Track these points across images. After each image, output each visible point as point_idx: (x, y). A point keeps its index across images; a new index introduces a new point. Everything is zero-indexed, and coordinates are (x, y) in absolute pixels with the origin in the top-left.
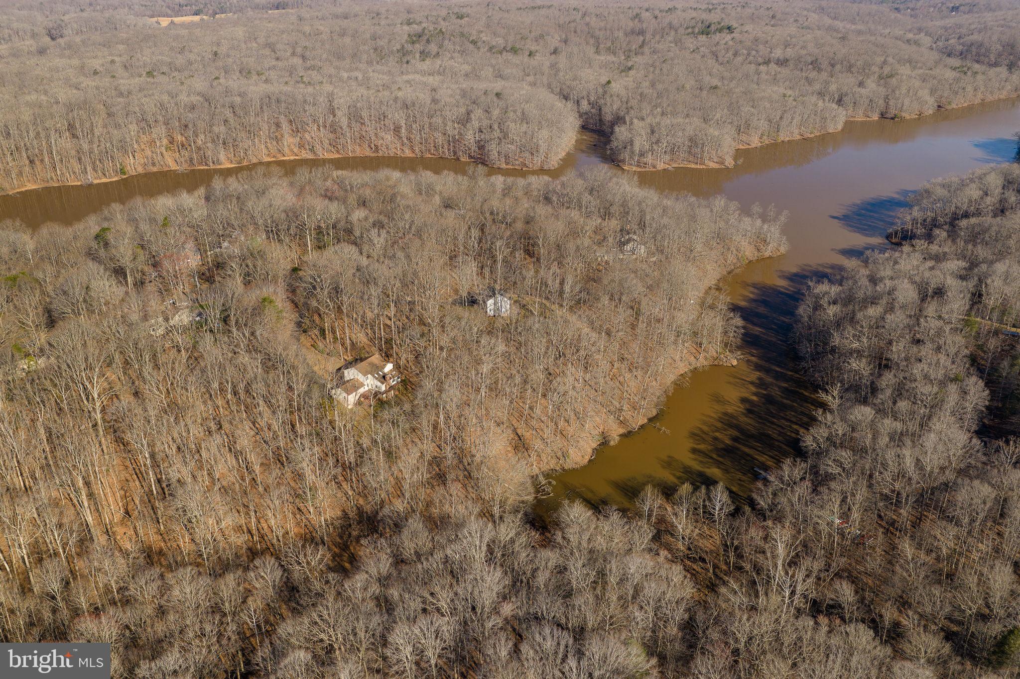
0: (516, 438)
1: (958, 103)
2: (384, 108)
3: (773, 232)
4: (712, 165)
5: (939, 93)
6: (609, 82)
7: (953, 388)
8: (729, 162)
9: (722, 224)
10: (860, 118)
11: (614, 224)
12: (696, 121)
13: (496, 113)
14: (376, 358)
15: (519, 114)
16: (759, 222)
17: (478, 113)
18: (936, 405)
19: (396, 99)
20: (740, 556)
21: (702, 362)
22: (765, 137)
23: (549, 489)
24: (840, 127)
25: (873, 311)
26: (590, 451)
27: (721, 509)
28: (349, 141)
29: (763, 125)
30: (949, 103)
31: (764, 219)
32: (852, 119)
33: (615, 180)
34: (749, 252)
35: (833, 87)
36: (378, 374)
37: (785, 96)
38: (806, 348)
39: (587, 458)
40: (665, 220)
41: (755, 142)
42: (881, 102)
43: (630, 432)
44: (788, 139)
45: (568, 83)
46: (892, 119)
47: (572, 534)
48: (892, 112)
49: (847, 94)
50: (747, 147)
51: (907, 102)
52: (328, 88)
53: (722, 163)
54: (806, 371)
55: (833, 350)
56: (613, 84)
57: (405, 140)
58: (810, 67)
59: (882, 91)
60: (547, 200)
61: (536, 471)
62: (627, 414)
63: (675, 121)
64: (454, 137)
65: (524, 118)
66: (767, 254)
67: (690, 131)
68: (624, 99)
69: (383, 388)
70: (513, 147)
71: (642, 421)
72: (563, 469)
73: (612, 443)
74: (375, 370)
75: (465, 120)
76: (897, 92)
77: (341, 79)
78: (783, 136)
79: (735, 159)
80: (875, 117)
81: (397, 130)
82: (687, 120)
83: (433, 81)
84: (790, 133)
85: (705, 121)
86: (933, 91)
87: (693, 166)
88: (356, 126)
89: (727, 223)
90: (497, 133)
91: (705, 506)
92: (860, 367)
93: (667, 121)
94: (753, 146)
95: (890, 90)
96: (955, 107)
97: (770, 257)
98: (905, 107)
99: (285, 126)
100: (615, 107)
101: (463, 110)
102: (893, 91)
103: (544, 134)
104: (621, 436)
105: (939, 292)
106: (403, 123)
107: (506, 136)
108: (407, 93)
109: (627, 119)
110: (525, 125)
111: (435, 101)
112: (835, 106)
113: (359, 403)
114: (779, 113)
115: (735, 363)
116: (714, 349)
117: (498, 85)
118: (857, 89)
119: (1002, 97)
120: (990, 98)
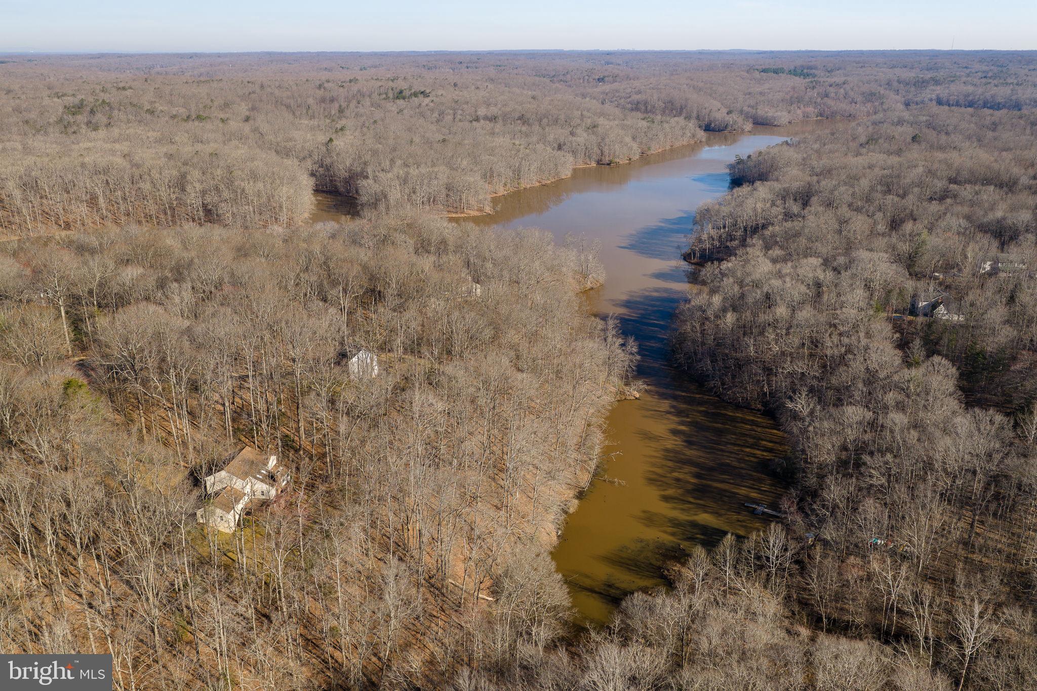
1: (655, 149)
4: (473, 213)
5: (639, 140)
6: (331, 140)
8: (489, 209)
10: (581, 165)
14: (250, 452)
17: (195, 175)
19: (82, 166)
21: (606, 399)
22: (509, 185)
24: (570, 173)
30: (649, 149)
32: (576, 167)
35: (551, 137)
36: (260, 473)
41: (502, 190)
42: (596, 149)
43: (582, 491)
44: (528, 186)
46: (608, 164)
48: (606, 160)
50: (495, 195)
51: (617, 148)
53: (482, 210)
56: (335, 142)
58: (519, 121)
59: (594, 139)
66: (589, 286)
67: (443, 179)
68: (355, 155)
71: (587, 476)
73: (573, 509)
74: (253, 469)
76: (608, 139)
78: (525, 184)
79: (493, 206)
80: (594, 164)
81: (93, 201)
83: (124, 147)
84: (530, 181)
86: (634, 139)
94: (501, 194)
95: (599, 138)
96: (653, 152)
97: (593, 288)
98: (617, 153)
100: (347, 164)
102: (604, 138)
104: (576, 498)
108: (94, 159)
109: (368, 173)
111: (135, 165)
113: (242, 524)
115: (637, 395)
118: (571, 138)
119: (685, 143)
120: (677, 144)
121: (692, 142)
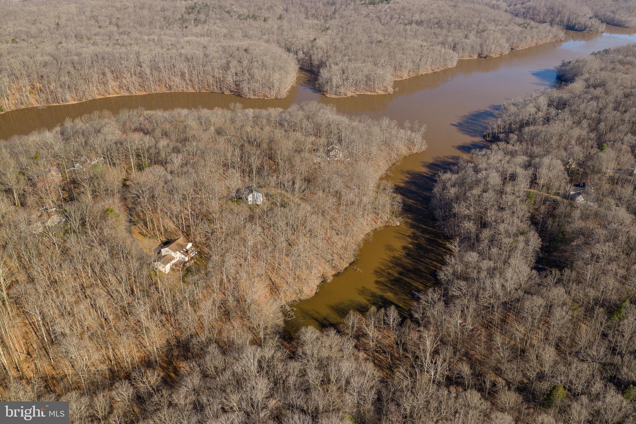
0: (271, 283)
1: (522, 46)
2: (173, 61)
3: (418, 138)
4: (381, 92)
5: (512, 41)
6: (315, 39)
7: (521, 238)
8: (391, 90)
9: (387, 135)
10: (467, 58)
11: (323, 140)
12: (370, 65)
13: (245, 63)
14: (181, 240)
15: (260, 63)
16: (409, 132)
17: (234, 63)
18: (512, 250)
19: (181, 55)
20: (405, 350)
21: (379, 224)
22: (411, 73)
23: (292, 314)
24: (455, 64)
25: (476, 191)
26: (316, 287)
27: (393, 321)
28: (152, 83)
29: (410, 65)
30: (518, 47)
31: (412, 130)
32: (462, 59)
33: (322, 111)
34: (404, 151)
35: (450, 39)
36: (183, 250)
37: (422, 46)
38: (439, 213)
39: (314, 292)
40: (353, 137)
41: (405, 76)
42: (478, 47)
43: (339, 273)
44: (424, 73)
45: (290, 40)
46: (485, 58)
47: (308, 349)
48: (485, 53)
49: (458, 44)
50: (401, 79)
51: (493, 47)
52: (136, 48)
53: (386, 91)
54: (439, 227)
55: (455, 215)
56: (318, 41)
57: (188, 81)
58: (436, 26)
59: (479, 41)
60: (281, 125)
61: (284, 303)
62: (336, 262)
63: (357, 65)
64: (220, 79)
65: (264, 66)
66: (415, 152)
67: (366, 71)
68: (325, 51)
69: (187, 259)
70: (258, 85)
71: (346, 265)
72: (300, 300)
73: (329, 281)
74: (181, 248)
75: (226, 68)
76: (487, 41)
77: (144, 41)
78: (422, 72)
79: (394, 88)
80: (475, 57)
81: (183, 75)
82: (364, 64)
83: (204, 40)
84: (426, 69)
85: (375, 64)
86: (508, 40)
87: (369, 93)
88: (156, 73)
89: (390, 133)
90: (247, 76)
91: (384, 320)
92: (469, 226)
93: (352, 65)
94: (404, 78)
95: (483, 40)
96: (521, 49)
97: (417, 153)
98: (492, 51)
99: (109, 75)
100: (320, 56)
101: (224, 61)
102: (485, 41)
103: (277, 76)
104: (334, 276)
105: (513, 177)
106: (186, 70)
107: (253, 78)
108: (187, 51)
109: (328, 64)
110: (264, 71)
111: (206, 56)
112: (451, 51)
113: (172, 269)
114: (419, 57)
115: (398, 224)
116: (385, 216)
117: (245, 43)
118: (464, 40)
119: (547, 41)
120: (541, 43)
121: (554, 40)
